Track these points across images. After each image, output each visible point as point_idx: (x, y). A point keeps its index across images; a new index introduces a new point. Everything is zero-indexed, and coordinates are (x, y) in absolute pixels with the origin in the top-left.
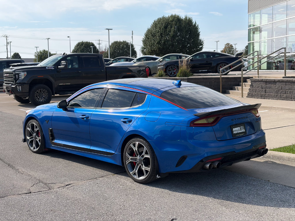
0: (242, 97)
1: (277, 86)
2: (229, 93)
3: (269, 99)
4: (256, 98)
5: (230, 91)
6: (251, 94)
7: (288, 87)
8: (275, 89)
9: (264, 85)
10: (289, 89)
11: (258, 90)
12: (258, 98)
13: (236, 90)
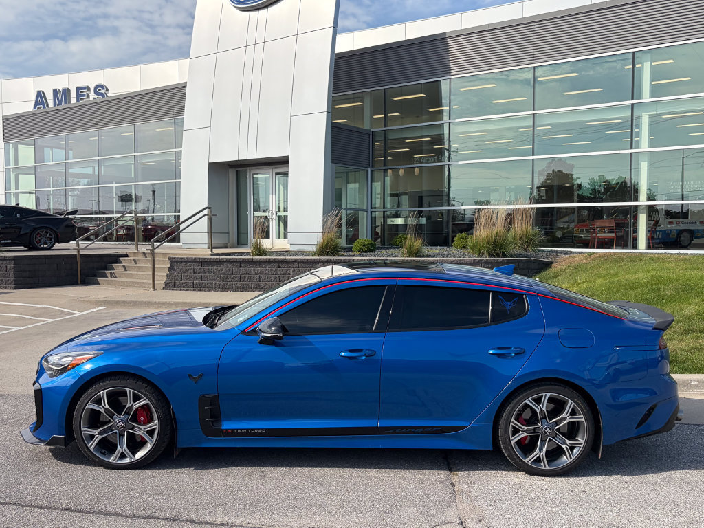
0: (154, 289)
1: (224, 269)
2: (98, 283)
3: (210, 290)
4: (183, 290)
5: (100, 279)
6: (172, 284)
7: (243, 271)
8: (221, 274)
9: (198, 268)
10: (247, 274)
11: (187, 276)
12: (187, 290)
13: (107, 277)
